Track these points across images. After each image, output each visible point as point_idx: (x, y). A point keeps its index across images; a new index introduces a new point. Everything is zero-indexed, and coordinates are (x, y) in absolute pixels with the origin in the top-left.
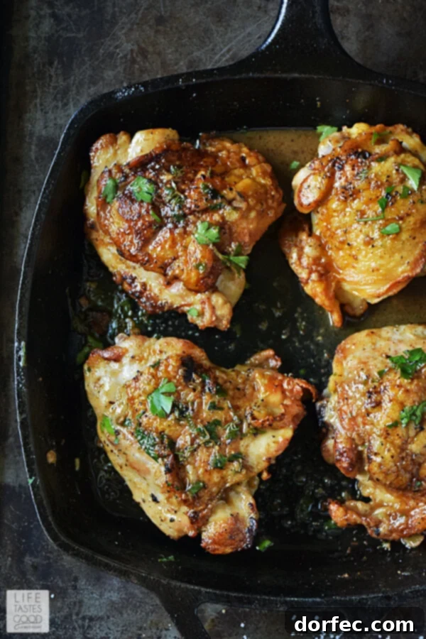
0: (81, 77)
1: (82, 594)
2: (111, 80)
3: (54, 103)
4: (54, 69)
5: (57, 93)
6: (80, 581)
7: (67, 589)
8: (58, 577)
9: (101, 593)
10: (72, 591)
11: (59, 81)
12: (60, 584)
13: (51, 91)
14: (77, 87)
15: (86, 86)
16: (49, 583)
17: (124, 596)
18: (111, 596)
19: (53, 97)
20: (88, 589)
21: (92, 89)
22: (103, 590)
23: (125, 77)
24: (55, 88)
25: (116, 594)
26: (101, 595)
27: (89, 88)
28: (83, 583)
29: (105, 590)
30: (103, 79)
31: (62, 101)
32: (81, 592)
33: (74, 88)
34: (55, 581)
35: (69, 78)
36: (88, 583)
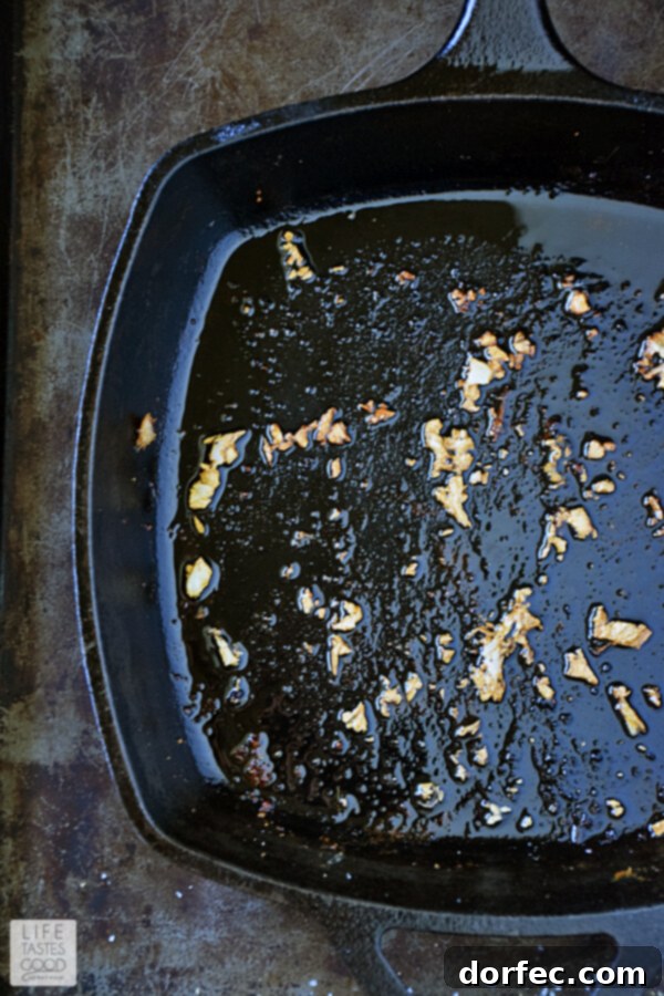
0: (135, 122)
1: (158, 933)
2: (182, 126)
3: (93, 163)
4: (91, 111)
5: (98, 147)
6: (155, 913)
7: (135, 927)
8: (120, 908)
9: (189, 931)
10: (144, 930)
11: (101, 128)
12: (124, 919)
13: (88, 143)
14: (128, 137)
15: (143, 136)
16: (106, 919)
17: (225, 934)
18: (205, 936)
19: (91, 153)
20: (167, 925)
21: (152, 140)
22: (192, 925)
23: (203, 121)
24: (94, 139)
25: (213, 932)
26: (189, 934)
27: (148, 138)
28: (160, 916)
29: (196, 925)
30: (168, 124)
31: (106, 159)
32: (158, 930)
33: (124, 139)
34: (116, 913)
35: (116, 123)
36: (167, 916)
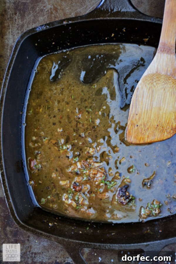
0: (29, 20)
1: (31, 243)
2: (42, 21)
3: (17, 31)
4: (17, 17)
5: (19, 27)
6: (30, 238)
7: (25, 241)
8: (21, 236)
9: (39, 242)
10: (27, 242)
11: (19, 21)
12: (22, 239)
13: (16, 26)
14: (27, 24)
15: (31, 24)
16: (17, 239)
17: (49, 244)
18: (44, 244)
19: (17, 29)
20: (34, 241)
21: (34, 25)
22: (40, 241)
23: (48, 20)
24: (18, 25)
25: (46, 243)
26: (40, 243)
28: (32, 238)
30: (38, 21)
31: (21, 30)
33: (26, 25)
34: (20, 237)
35: (24, 20)
36: (34, 238)
